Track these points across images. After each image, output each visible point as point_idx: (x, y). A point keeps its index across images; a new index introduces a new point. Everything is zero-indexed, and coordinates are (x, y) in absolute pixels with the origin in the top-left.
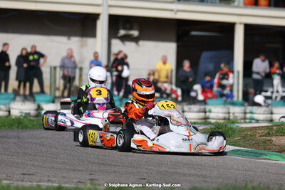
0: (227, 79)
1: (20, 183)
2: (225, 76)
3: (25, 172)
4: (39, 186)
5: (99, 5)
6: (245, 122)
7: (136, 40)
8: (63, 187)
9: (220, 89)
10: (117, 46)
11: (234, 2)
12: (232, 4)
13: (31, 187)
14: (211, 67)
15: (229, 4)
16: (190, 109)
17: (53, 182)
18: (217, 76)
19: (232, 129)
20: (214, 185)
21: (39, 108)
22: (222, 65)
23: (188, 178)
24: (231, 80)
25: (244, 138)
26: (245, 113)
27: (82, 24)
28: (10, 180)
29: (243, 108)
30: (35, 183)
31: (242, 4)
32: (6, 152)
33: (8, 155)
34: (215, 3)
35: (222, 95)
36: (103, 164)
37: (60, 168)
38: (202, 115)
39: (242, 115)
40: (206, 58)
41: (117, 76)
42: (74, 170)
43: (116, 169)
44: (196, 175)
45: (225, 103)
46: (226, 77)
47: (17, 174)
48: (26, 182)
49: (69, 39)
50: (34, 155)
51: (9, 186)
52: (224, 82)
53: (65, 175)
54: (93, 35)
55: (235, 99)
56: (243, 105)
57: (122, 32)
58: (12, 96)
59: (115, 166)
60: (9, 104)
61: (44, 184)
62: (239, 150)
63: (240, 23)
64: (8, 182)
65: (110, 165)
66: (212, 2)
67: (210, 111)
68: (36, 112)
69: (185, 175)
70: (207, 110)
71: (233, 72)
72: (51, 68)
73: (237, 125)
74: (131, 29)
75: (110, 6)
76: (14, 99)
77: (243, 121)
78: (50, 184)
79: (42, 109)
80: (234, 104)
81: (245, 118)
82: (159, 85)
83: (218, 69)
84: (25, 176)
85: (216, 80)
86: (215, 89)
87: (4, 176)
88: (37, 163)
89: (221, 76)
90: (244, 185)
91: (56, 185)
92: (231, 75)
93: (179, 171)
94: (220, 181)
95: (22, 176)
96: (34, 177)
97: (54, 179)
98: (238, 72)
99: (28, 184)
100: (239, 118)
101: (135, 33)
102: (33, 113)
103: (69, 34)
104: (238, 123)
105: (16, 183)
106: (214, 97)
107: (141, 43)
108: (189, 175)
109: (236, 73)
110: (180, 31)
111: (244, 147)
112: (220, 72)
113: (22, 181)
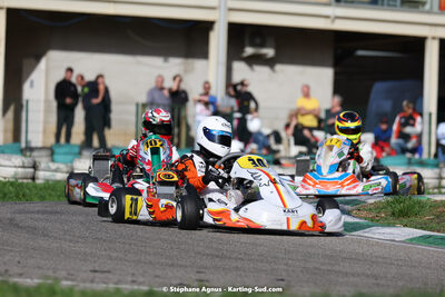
0: (413, 125)
1: (88, 285)
2: (409, 121)
3: (97, 269)
4: (118, 290)
5: (213, 8)
6: (440, 193)
7: (270, 63)
8: (156, 292)
9: (401, 141)
10: (241, 71)
11: (424, 4)
12: (421, 8)
13: (106, 291)
14: (387, 106)
15: (417, 7)
17: (140, 284)
18: (397, 119)
19: (419, 202)
20: (391, 291)
22: (405, 103)
23: (352, 279)
24: (418, 126)
25: (438, 217)
26: (440, 178)
27: (187, 37)
28: (72, 280)
29: (437, 170)
30: (112, 286)
31: (436, 8)
32: (67, 237)
33: (71, 241)
34: (395, 6)
35: (404, 151)
36: (217, 256)
37: (151, 263)
39: (435, 182)
40: (380, 92)
41: (239, 119)
42: (172, 265)
43: (239, 264)
44: (363, 274)
45: (410, 163)
46: (411, 122)
47: (85, 271)
48: (98, 283)
49: (166, 61)
50: (111, 242)
51: (71, 289)
52: (408, 130)
53: (158, 272)
54: (204, 55)
55: (425, 156)
56: (437, 166)
57: (249, 51)
58: (77, 150)
59: (236, 259)
60: (72, 162)
61: (126, 287)
62: (430, 236)
63: (434, 38)
64: (69, 283)
65: (230, 258)
66: (389, 5)
69: (346, 274)
71: (421, 115)
72: (137, 105)
73: (429, 197)
74: (263, 45)
75: (230, 9)
76: (80, 154)
77: (436, 191)
78: (136, 287)
80: (422, 164)
81: (440, 187)
82: (306, 133)
83: (397, 109)
84: (96, 274)
85: (395, 127)
86: (394, 140)
87: (64, 273)
88: (115, 254)
89: (403, 120)
90: (438, 291)
91: (145, 288)
92: (419, 119)
93: (337, 268)
94: (400, 283)
95: (92, 275)
96: (110, 276)
97: (141, 279)
98: (430, 115)
99: (100, 287)
100: (431, 186)
101: (269, 52)
103: (166, 53)
104: (429, 194)
105: (82, 285)
106: (392, 153)
107: (279, 67)
108: (353, 275)
109: (426, 117)
110: (338, 49)
111: (438, 232)
112: (402, 115)
113: (92, 281)
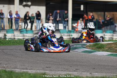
16: (64, 35)
21: (5, 35)
38: (69, 37)
67: (72, 36)
68: (4, 37)
70: (70, 35)
79: (6, 36)
102: (3, 37)
